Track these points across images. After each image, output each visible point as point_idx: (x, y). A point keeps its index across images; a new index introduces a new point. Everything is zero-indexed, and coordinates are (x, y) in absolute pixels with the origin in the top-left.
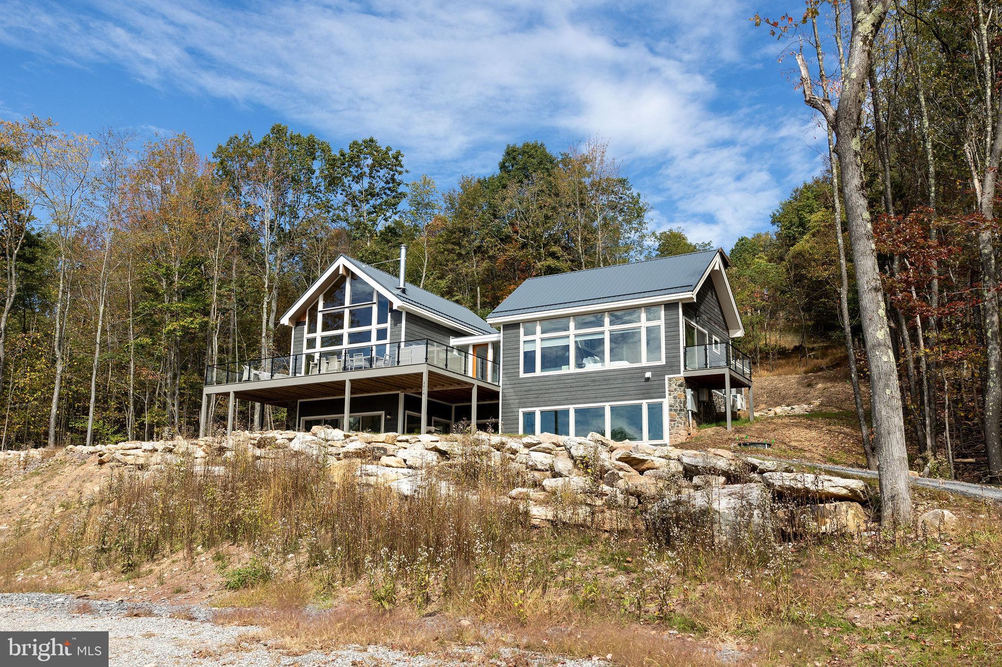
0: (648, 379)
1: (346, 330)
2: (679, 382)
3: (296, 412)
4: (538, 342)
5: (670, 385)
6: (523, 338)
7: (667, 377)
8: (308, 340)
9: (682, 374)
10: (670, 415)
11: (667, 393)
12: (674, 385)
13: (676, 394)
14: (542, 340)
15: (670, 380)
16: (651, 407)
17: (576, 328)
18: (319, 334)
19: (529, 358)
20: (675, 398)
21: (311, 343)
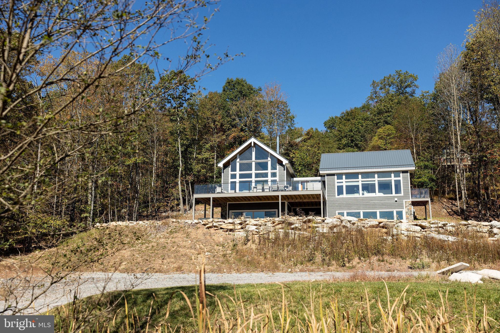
0: (396, 201)
1: (253, 172)
2: (410, 203)
3: (226, 208)
4: (344, 182)
5: (406, 204)
6: (336, 181)
7: (404, 201)
8: (232, 175)
9: (411, 200)
10: (406, 216)
11: (404, 207)
12: (407, 205)
13: (408, 208)
14: (346, 182)
15: (406, 202)
16: (397, 212)
17: (362, 178)
18: (238, 172)
19: (340, 189)
20: (408, 209)
21: (234, 176)
